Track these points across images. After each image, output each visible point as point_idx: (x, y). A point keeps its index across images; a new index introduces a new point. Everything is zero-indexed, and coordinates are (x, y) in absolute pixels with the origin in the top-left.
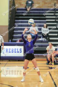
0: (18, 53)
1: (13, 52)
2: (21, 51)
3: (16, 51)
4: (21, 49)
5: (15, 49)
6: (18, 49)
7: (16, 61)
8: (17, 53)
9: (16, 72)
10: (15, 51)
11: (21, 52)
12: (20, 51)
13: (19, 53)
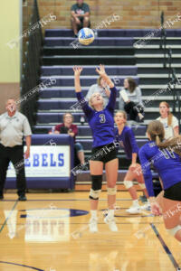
0: (53, 168)
1: (37, 165)
2: (62, 160)
3: (48, 160)
4: (62, 155)
5: (43, 155)
6: (52, 155)
7: (49, 192)
8: (49, 168)
9: (49, 227)
10: (44, 160)
11: (61, 165)
12: (58, 162)
13: (57, 167)
